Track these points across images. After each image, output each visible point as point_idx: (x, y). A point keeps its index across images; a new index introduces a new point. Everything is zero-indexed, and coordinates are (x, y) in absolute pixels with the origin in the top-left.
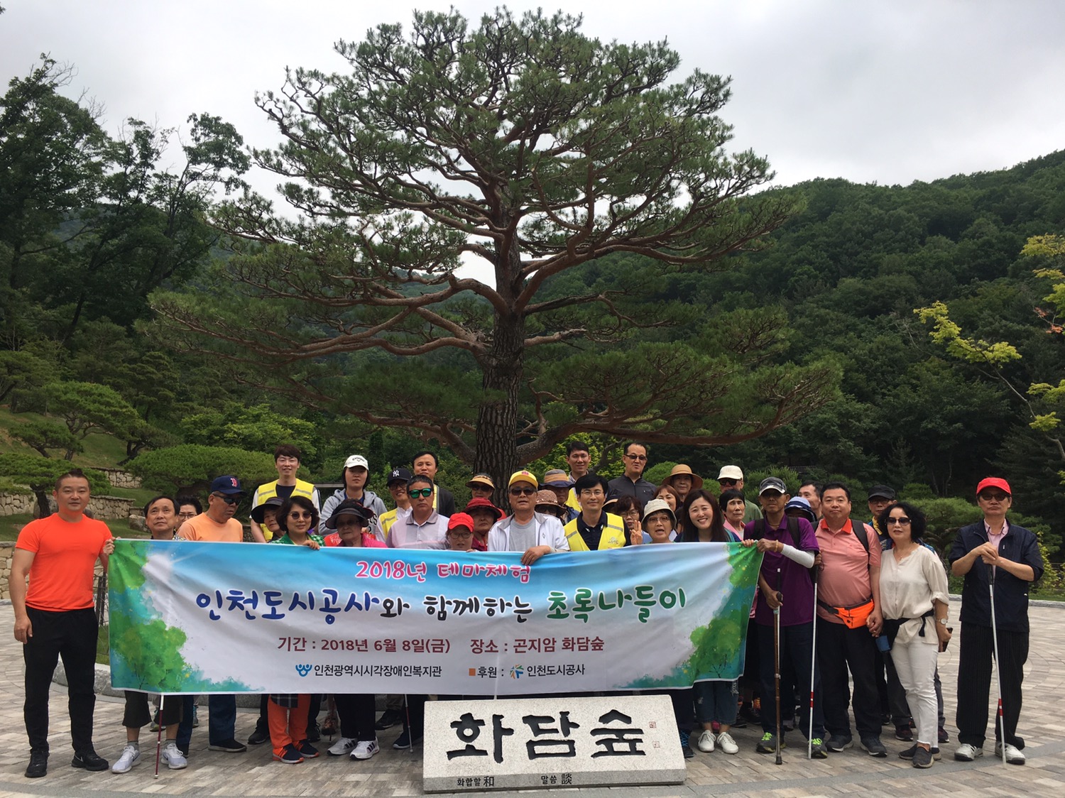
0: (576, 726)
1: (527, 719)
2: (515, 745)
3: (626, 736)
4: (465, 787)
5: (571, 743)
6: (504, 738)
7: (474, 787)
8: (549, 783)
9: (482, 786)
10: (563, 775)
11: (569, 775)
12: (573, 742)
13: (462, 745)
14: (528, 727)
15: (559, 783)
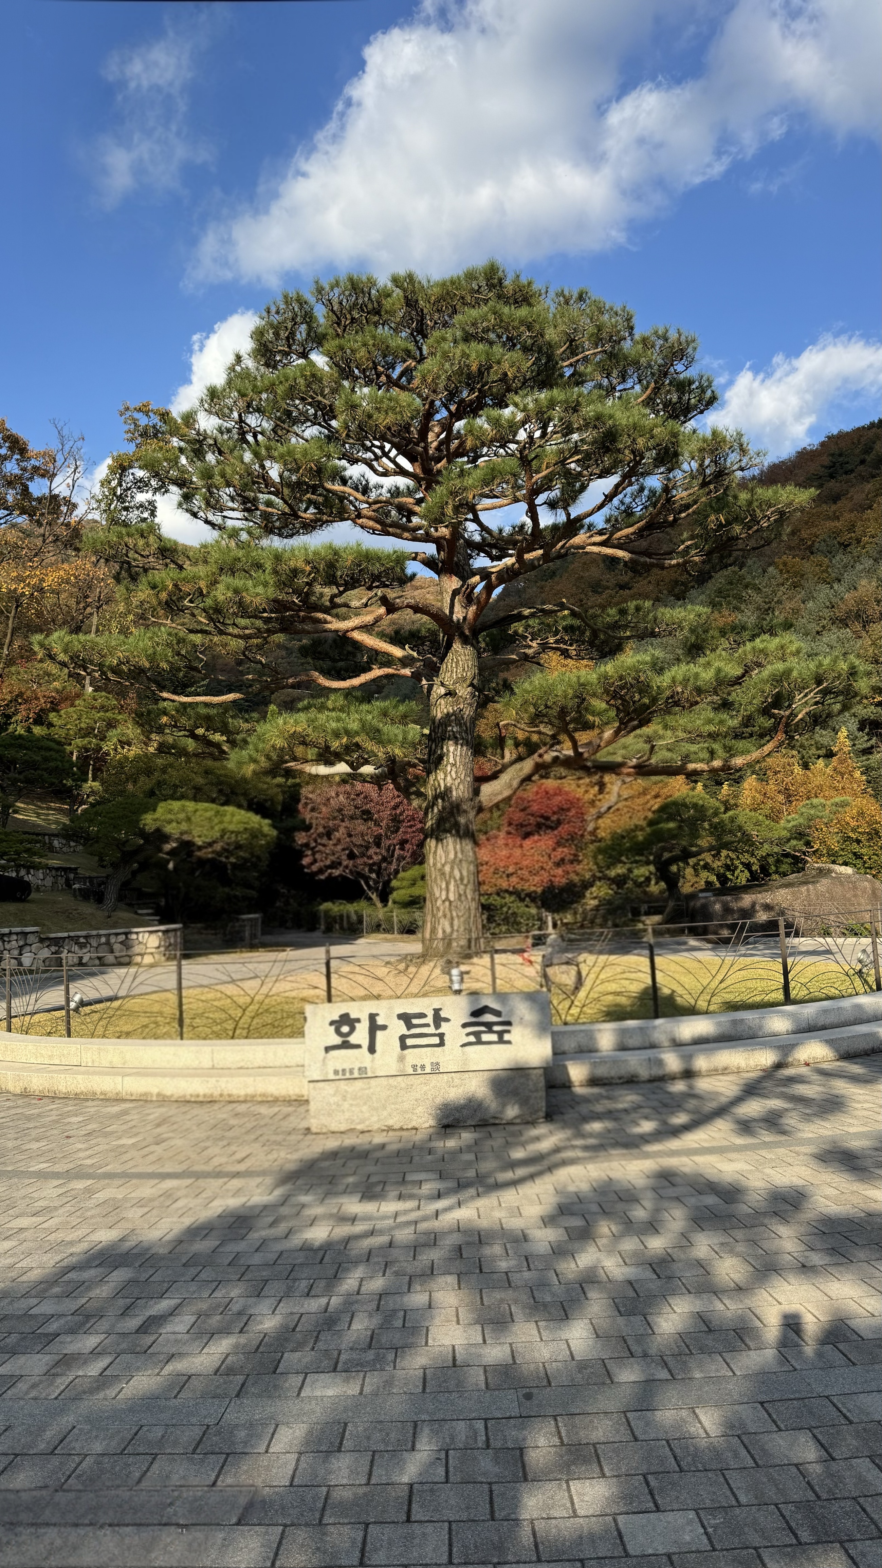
0: (447, 1020)
1: (401, 1017)
2: (387, 1041)
3: (496, 1028)
4: (340, 1077)
5: (441, 1036)
6: (379, 1034)
7: (348, 1076)
8: (419, 1071)
9: (356, 1075)
10: (432, 1063)
11: (438, 1064)
12: (443, 1034)
13: (338, 1040)
14: (402, 1022)
15: (428, 1070)
